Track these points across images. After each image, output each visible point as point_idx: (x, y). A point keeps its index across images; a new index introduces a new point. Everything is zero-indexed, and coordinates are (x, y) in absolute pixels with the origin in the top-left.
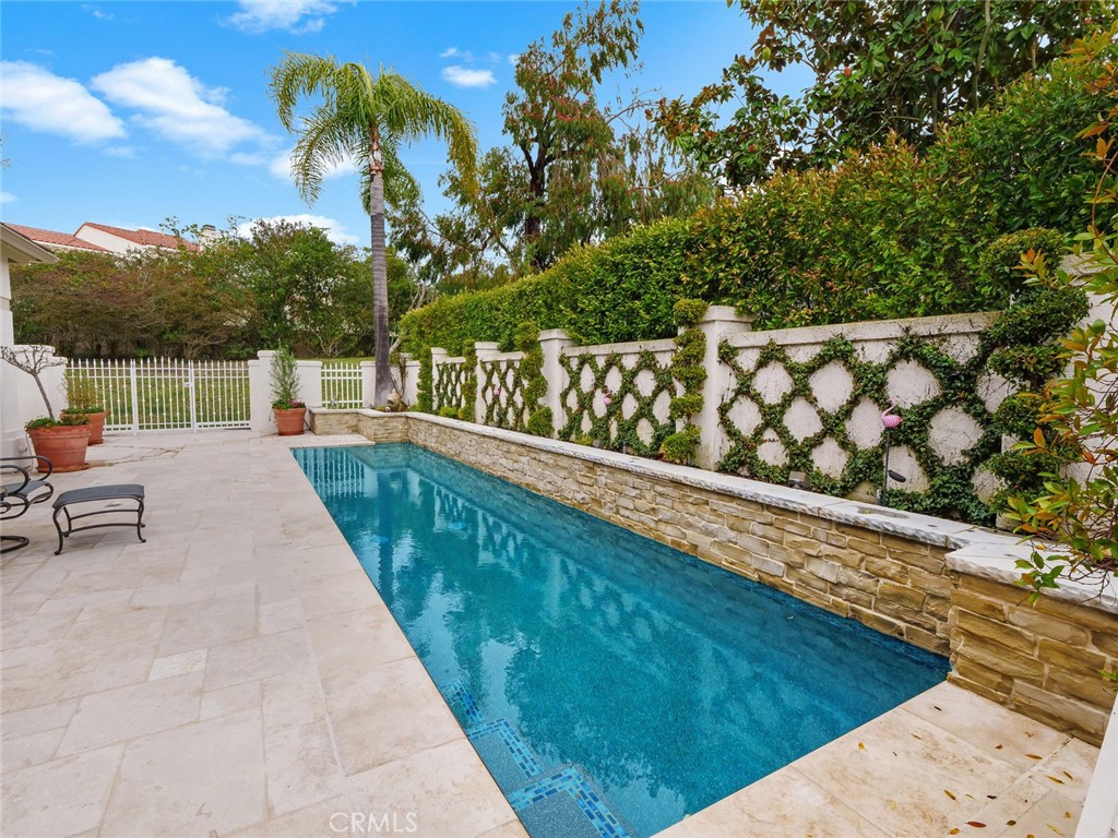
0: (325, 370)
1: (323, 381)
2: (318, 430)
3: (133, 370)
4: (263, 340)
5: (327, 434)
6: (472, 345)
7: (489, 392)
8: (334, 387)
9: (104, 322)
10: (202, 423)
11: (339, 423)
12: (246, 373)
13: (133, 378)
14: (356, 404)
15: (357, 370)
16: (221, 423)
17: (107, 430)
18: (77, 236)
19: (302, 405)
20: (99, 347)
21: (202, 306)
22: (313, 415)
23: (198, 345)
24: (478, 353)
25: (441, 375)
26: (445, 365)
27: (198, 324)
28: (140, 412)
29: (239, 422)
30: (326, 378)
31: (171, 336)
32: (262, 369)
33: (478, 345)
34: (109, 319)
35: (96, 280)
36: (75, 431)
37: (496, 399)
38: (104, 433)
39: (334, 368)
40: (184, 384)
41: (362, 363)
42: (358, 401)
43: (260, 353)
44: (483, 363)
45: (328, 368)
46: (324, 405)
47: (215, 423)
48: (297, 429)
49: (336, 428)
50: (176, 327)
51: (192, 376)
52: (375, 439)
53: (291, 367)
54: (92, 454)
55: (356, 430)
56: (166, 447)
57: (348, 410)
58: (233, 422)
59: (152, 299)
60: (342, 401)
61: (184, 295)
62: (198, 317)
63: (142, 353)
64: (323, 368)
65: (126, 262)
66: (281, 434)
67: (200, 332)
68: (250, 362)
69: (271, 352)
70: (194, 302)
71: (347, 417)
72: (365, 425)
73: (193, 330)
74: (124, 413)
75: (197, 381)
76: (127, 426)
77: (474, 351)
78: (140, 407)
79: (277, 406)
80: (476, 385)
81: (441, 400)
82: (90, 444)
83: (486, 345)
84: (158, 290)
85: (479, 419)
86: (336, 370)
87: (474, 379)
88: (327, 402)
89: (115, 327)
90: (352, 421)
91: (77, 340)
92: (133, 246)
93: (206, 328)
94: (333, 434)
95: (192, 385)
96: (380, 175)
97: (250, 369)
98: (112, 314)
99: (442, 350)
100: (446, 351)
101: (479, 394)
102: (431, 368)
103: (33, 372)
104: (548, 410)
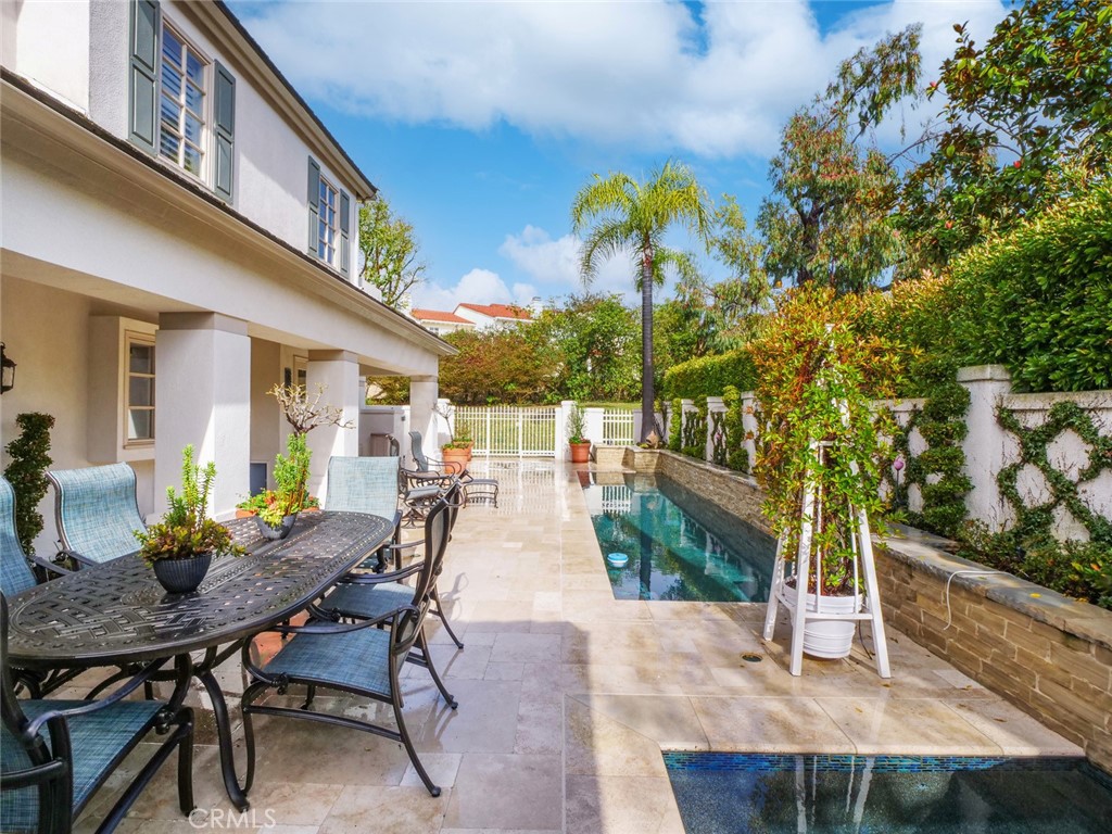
0: (606, 415)
1: (604, 423)
3: (488, 414)
6: (704, 399)
7: (716, 435)
8: (612, 428)
12: (554, 416)
13: (488, 419)
14: (628, 441)
18: (457, 314)
19: (588, 442)
21: (529, 365)
22: (595, 449)
23: (525, 394)
24: (709, 406)
25: (688, 421)
26: (690, 412)
27: (526, 378)
28: (491, 442)
29: (547, 452)
30: (606, 421)
31: (510, 388)
32: (563, 414)
33: (709, 399)
37: (720, 441)
38: (472, 455)
39: (612, 413)
40: (516, 425)
41: (634, 409)
42: (629, 439)
43: (563, 402)
44: (713, 414)
45: (609, 413)
46: (604, 442)
47: (532, 451)
48: (583, 459)
49: (612, 459)
50: (513, 380)
51: (521, 418)
52: (636, 469)
53: (583, 412)
55: (626, 461)
57: (619, 446)
58: (543, 452)
60: (618, 439)
62: (526, 373)
63: (491, 400)
64: (604, 413)
66: (574, 462)
67: (527, 384)
68: (556, 408)
69: (570, 402)
70: (524, 362)
73: (523, 383)
74: (481, 443)
76: (483, 450)
77: (706, 404)
78: (491, 439)
79: (571, 441)
80: (706, 430)
81: (687, 441)
83: (715, 399)
85: (709, 458)
86: (614, 415)
87: (705, 426)
88: (606, 439)
92: (490, 321)
93: (531, 380)
94: (608, 463)
95: (520, 424)
97: (556, 414)
98: (476, 374)
99: (690, 401)
100: (692, 402)
101: (709, 438)
102: (680, 415)
103: (446, 418)
104: (746, 451)
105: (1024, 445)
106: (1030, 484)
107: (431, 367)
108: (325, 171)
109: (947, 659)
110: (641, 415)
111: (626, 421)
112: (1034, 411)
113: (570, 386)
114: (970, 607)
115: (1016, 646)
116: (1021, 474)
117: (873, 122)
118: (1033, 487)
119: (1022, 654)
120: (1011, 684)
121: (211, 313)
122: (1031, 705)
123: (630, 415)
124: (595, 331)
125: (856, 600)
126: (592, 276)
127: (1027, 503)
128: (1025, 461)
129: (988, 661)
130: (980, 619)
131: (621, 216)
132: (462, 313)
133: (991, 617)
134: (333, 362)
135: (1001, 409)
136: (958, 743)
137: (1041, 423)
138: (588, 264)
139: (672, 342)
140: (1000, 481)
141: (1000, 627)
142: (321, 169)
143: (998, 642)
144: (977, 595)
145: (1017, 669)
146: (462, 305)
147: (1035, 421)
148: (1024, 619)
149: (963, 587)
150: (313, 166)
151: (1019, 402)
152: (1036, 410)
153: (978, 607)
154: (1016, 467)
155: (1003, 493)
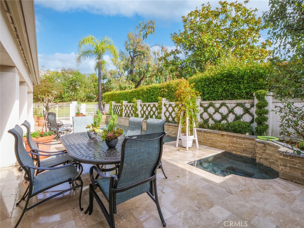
1: (86, 108)
7: (126, 111)
12: (69, 106)
14: (93, 113)
19: (82, 114)
24: (123, 103)
25: (114, 107)
26: (115, 105)
29: (67, 117)
32: (73, 106)
33: (123, 101)
41: (94, 104)
44: (124, 105)
47: (62, 118)
60: (90, 113)
64: (86, 105)
79: (76, 114)
83: (125, 101)
85: (123, 116)
86: (89, 106)
87: (122, 108)
95: (57, 109)
99: (114, 102)
100: (115, 102)
101: (123, 111)
102: (112, 106)
104: (138, 114)
105: (204, 109)
106: (205, 116)
109: (202, 144)
110: (98, 106)
111: (91, 108)
112: (205, 104)
113: (64, 97)
114: (206, 135)
115: (214, 139)
116: (203, 114)
117: (145, 38)
118: (206, 116)
119: (215, 140)
120: (214, 145)
121: (15, 67)
122: (217, 147)
123: (94, 106)
125: (193, 136)
127: (205, 119)
128: (204, 112)
129: (210, 142)
130: (208, 136)
133: (210, 135)
135: (200, 104)
136: (212, 154)
137: (207, 106)
138: (79, 59)
139: (94, 85)
140: (200, 115)
141: (211, 137)
143: (211, 139)
144: (207, 133)
145: (214, 142)
147: (206, 105)
148: (215, 134)
149: (205, 132)
151: (203, 102)
152: (206, 103)
153: (207, 134)
154: (203, 113)
155: (201, 118)
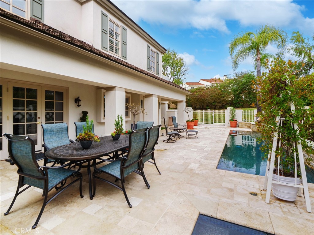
0: (244, 112)
1: (243, 115)
2: (240, 127)
3: (203, 112)
4: (234, 104)
5: (242, 128)
8: (250, 116)
9: (201, 102)
10: (215, 123)
11: (245, 125)
12: (225, 113)
13: (203, 113)
14: (252, 121)
15: (253, 112)
16: (219, 123)
17: (199, 123)
18: (200, 83)
19: (237, 120)
20: (200, 107)
21: (220, 97)
22: (239, 123)
23: (219, 106)
27: (219, 101)
28: (204, 120)
29: (222, 124)
30: (244, 114)
31: (213, 104)
32: (228, 112)
34: (202, 101)
35: (200, 93)
36: (192, 123)
38: (198, 124)
39: (246, 111)
40: (212, 115)
41: (254, 110)
42: (253, 120)
43: (228, 108)
45: (244, 111)
46: (243, 121)
47: (218, 123)
48: (235, 126)
49: (244, 127)
50: (214, 102)
51: (213, 113)
52: (252, 130)
53: (234, 111)
54: (194, 127)
55: (250, 128)
56: (207, 127)
57: (248, 122)
58: (221, 123)
59: (210, 96)
60: (246, 120)
61: (216, 94)
62: (219, 99)
63: (208, 108)
64: (243, 111)
65: (206, 88)
66: (231, 127)
67: (220, 103)
68: (226, 110)
69: (230, 108)
70: (218, 96)
71: (247, 124)
72: (252, 127)
73: (218, 102)
74: (201, 121)
75: (215, 114)
76: (202, 123)
78: (204, 119)
79: (230, 120)
82: (194, 125)
84: (211, 94)
89: (203, 102)
90: (249, 125)
91: (196, 105)
92: (209, 84)
93: (221, 101)
94: (243, 128)
95: (214, 115)
96: (260, 60)
97: (226, 112)
98: (202, 100)
103: (187, 113)
107: (183, 98)
108: (152, 48)
110: (257, 112)
121: (115, 87)
124: (244, 84)
126: (237, 66)
131: (248, 45)
132: (202, 82)
134: (149, 98)
138: (235, 62)
142: (151, 47)
146: (201, 80)
150: (148, 47)
